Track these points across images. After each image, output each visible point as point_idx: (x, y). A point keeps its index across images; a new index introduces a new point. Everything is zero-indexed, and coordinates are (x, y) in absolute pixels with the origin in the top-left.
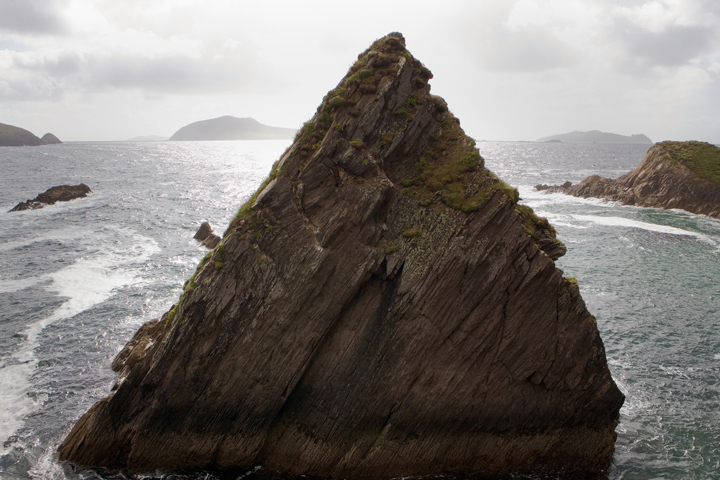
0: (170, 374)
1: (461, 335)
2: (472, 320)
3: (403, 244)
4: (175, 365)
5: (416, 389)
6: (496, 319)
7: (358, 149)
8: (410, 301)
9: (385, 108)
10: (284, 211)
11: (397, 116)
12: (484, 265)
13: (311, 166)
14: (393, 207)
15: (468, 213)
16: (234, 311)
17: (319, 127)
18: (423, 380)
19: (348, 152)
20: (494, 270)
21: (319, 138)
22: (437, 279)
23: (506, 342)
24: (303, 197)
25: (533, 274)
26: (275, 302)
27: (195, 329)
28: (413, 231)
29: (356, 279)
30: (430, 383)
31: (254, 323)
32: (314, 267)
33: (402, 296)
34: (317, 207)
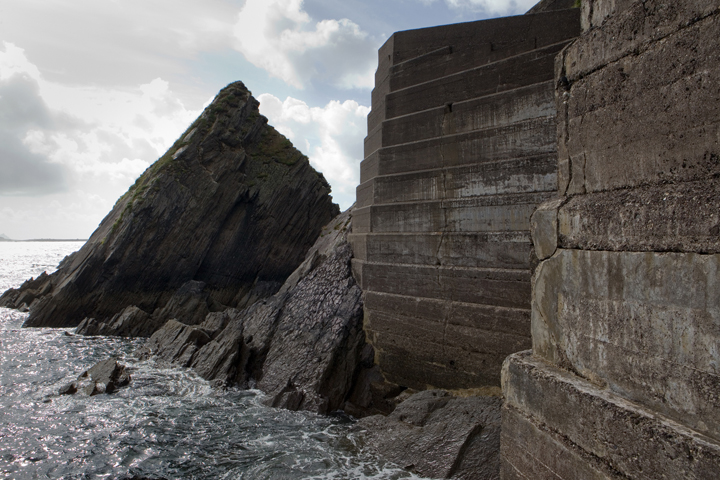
0: (127, 254)
1: (290, 227)
2: (295, 219)
3: (258, 181)
4: (131, 248)
5: (270, 256)
6: (306, 218)
7: (232, 132)
8: (265, 209)
9: (241, 116)
10: (192, 162)
11: (247, 121)
12: (298, 190)
13: (208, 139)
14: (248, 166)
15: (289, 165)
16: (166, 216)
17: (210, 121)
18: (273, 251)
19: (228, 133)
20: (303, 193)
21: (210, 126)
22: (278, 197)
23: (311, 231)
24: (203, 155)
25: (320, 196)
26: (192, 210)
27: (144, 225)
28: (263, 174)
29: (235, 199)
30: (276, 254)
31: (180, 221)
32: (213, 191)
33: (260, 206)
34: (211, 161)
